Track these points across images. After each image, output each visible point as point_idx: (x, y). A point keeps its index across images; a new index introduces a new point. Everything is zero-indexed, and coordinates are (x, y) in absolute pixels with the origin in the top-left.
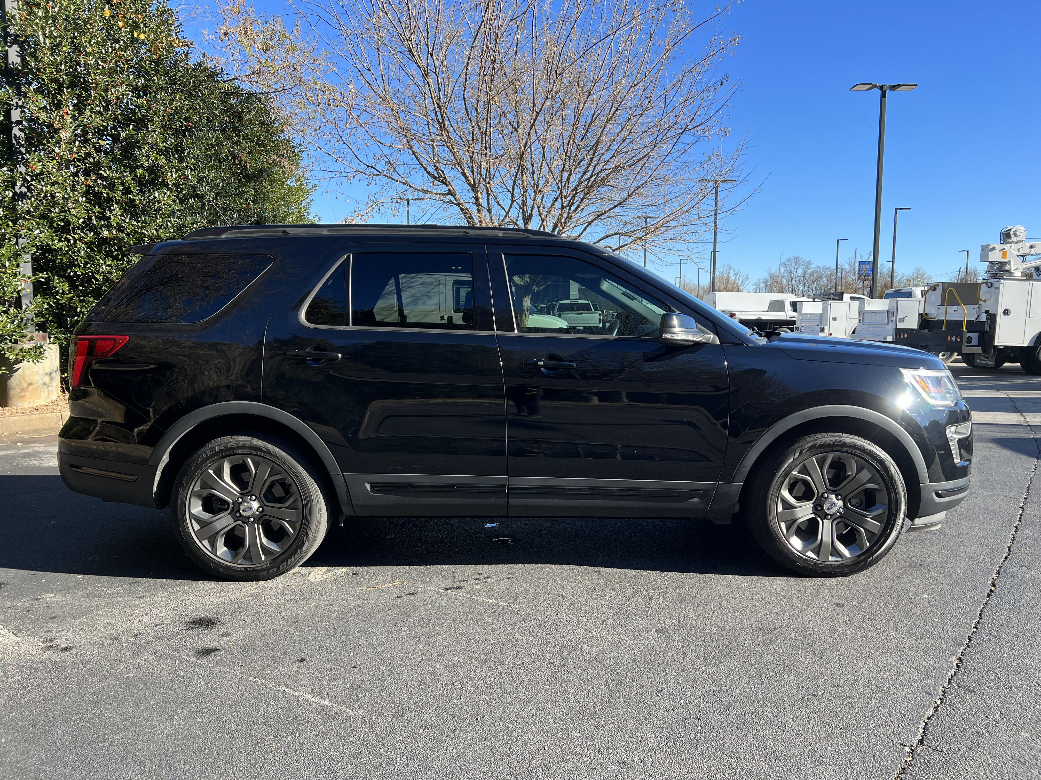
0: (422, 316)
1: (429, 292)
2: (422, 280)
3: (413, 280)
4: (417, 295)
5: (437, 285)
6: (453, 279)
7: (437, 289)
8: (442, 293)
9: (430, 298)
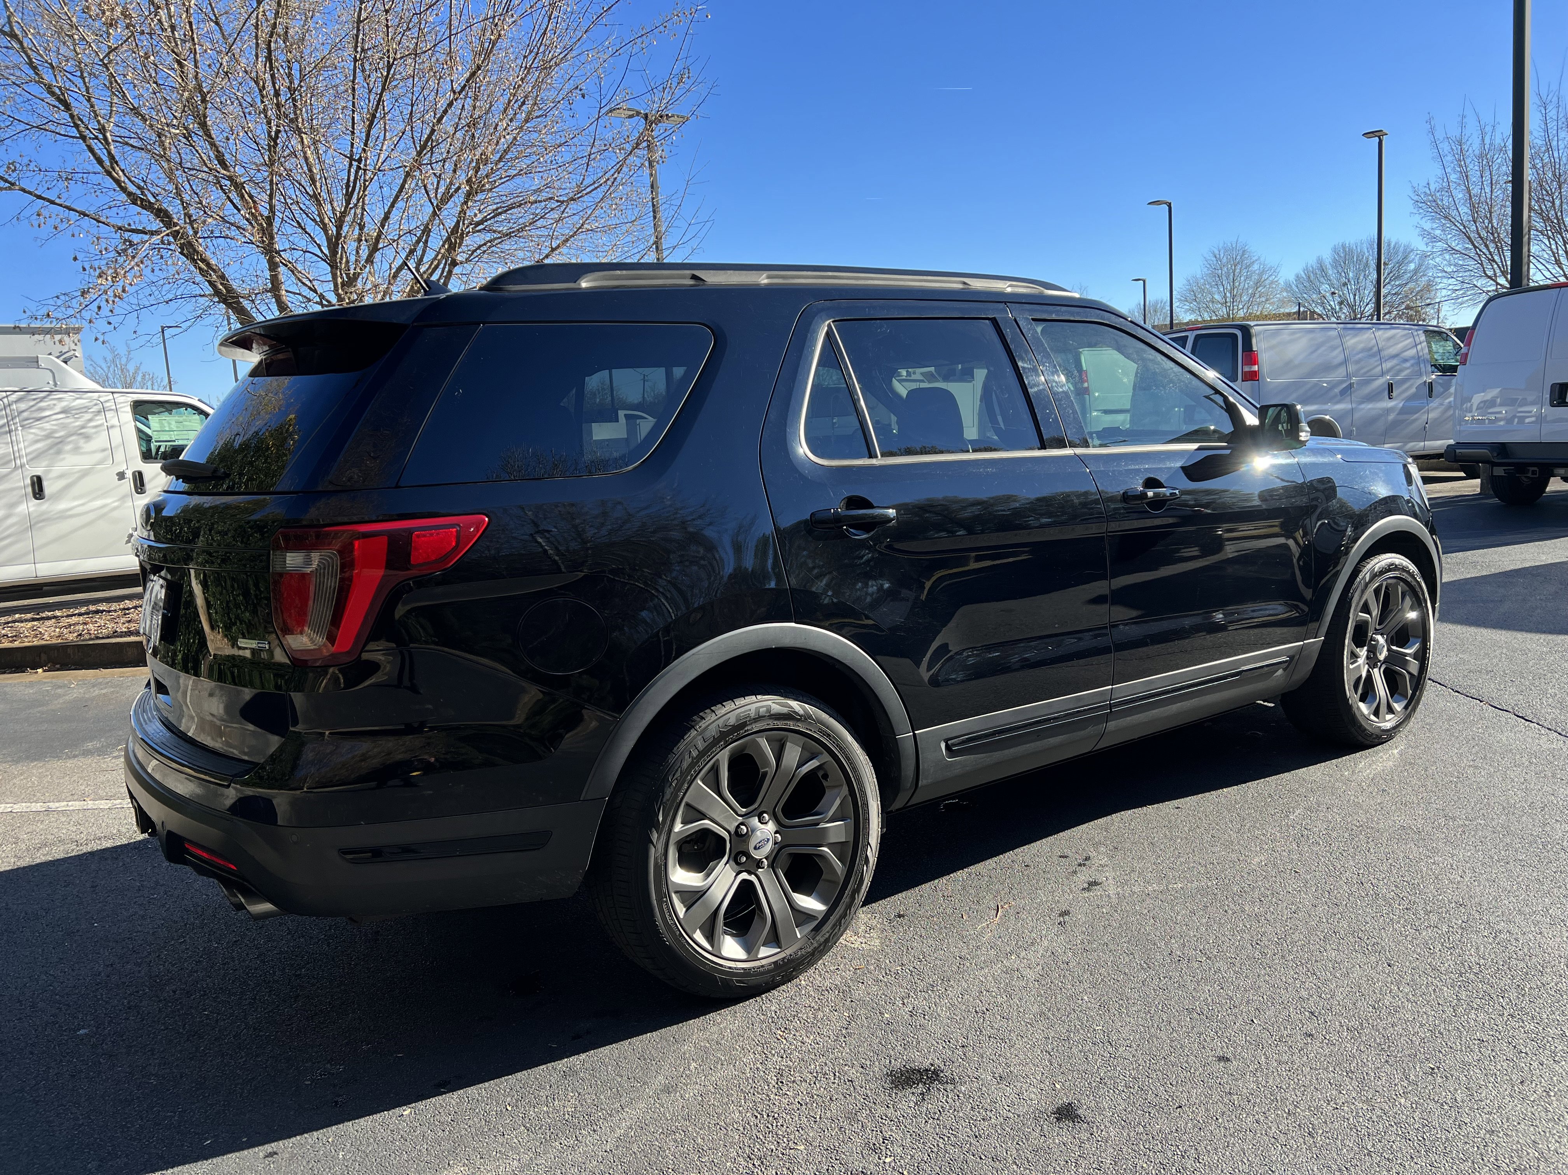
0: (77, 475)
1: (83, 427)
2: (64, 404)
3: (42, 404)
4: (57, 435)
5: (99, 412)
6: (130, 399)
7: (100, 420)
8: (112, 427)
9: (87, 437)
